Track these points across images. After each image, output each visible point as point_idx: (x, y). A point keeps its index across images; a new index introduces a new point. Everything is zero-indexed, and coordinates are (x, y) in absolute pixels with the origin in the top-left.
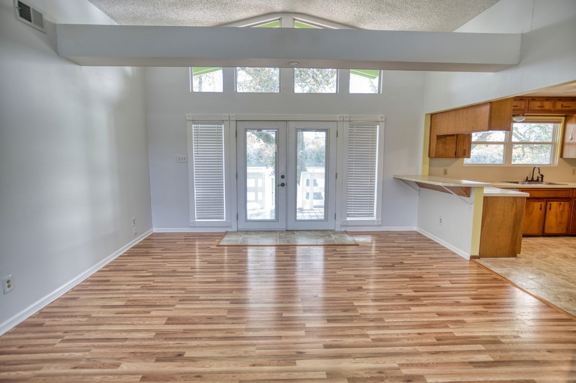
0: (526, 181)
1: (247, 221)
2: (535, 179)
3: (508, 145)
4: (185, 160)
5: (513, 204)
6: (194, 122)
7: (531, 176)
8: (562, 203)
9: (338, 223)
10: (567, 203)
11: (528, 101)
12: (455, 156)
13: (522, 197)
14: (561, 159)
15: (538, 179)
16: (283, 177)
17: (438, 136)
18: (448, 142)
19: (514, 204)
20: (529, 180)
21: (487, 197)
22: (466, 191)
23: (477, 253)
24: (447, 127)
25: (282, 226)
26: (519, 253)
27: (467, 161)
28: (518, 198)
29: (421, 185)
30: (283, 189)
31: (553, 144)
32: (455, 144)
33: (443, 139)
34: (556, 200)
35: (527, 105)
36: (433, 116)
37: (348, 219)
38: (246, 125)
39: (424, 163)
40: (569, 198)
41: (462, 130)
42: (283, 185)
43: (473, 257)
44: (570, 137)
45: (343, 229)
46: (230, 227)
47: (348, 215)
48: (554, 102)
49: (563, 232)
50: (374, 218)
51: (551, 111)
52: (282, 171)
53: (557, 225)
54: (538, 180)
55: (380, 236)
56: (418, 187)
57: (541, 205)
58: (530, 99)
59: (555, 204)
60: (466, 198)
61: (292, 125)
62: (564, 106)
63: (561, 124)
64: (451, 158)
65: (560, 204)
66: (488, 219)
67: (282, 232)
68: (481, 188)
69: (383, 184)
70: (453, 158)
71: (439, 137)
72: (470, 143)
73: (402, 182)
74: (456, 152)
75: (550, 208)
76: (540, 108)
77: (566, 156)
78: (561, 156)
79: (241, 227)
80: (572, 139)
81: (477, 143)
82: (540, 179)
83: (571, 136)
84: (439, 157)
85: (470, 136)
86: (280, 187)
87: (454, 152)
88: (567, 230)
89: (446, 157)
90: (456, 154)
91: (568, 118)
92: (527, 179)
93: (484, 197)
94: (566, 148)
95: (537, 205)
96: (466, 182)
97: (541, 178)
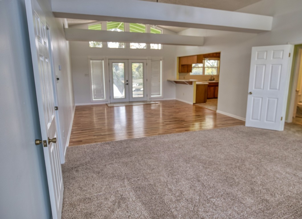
1: (114, 99)
2: (212, 79)
3: (204, 68)
4: (88, 75)
5: (204, 86)
6: (91, 59)
9: (148, 98)
16: (127, 81)
18: (185, 67)
22: (191, 83)
23: (195, 102)
24: (184, 62)
25: (127, 100)
26: (206, 102)
27: (191, 74)
29: (176, 82)
30: (127, 86)
31: (217, 67)
32: (187, 68)
36: (180, 58)
37: (152, 96)
38: (113, 61)
39: (177, 75)
41: (189, 63)
42: (127, 84)
43: (194, 104)
45: (150, 100)
46: (108, 102)
47: (152, 95)
50: (161, 96)
52: (127, 79)
55: (163, 102)
56: (175, 84)
60: (191, 85)
61: (130, 61)
66: (198, 92)
67: (128, 102)
68: (195, 82)
69: (163, 83)
70: (186, 73)
71: (182, 65)
72: (192, 67)
73: (170, 81)
79: (112, 102)
81: (194, 67)
82: (214, 80)
84: (182, 72)
85: (191, 65)
86: (126, 85)
89: (184, 72)
90: (187, 71)
92: (209, 80)
93: (196, 85)
95: (212, 88)
96: (191, 80)
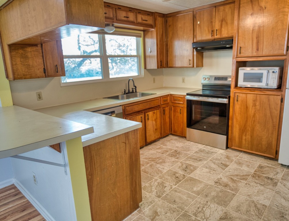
0: (124, 94)
2: (131, 90)
3: (104, 59)
5: (125, 143)
7: (128, 89)
8: (155, 111)
10: (158, 110)
11: (115, 9)
12: (44, 74)
13: (134, 130)
14: (145, 70)
15: (133, 90)
17: (10, 46)
18: (29, 55)
19: (127, 142)
20: (126, 92)
21: (89, 146)
26: (141, 201)
28: (130, 133)
31: (137, 56)
32: (42, 58)
33: (21, 51)
34: (150, 109)
35: (115, 13)
40: (159, 106)
44: (149, 51)
48: (135, 13)
49: (158, 137)
51: (134, 23)
53: (154, 132)
54: (133, 92)
57: (141, 117)
58: (117, 7)
59: (150, 114)
62: (143, 19)
63: (142, 38)
64: (39, 77)
65: (154, 113)
66: (97, 179)
70: (43, 77)
74: (44, 69)
75: (148, 119)
76: (125, 19)
77: (148, 67)
78: (145, 68)
80: (151, 52)
83: (150, 49)
84: (21, 78)
87: (42, 70)
88: (161, 134)
89: (31, 78)
90: (45, 73)
91: (146, 32)
92: (125, 92)
93: (84, 148)
94: (148, 60)
97: (135, 89)
